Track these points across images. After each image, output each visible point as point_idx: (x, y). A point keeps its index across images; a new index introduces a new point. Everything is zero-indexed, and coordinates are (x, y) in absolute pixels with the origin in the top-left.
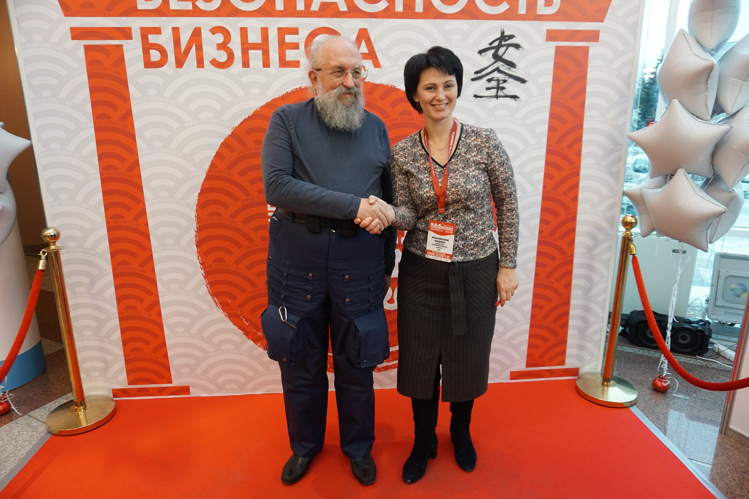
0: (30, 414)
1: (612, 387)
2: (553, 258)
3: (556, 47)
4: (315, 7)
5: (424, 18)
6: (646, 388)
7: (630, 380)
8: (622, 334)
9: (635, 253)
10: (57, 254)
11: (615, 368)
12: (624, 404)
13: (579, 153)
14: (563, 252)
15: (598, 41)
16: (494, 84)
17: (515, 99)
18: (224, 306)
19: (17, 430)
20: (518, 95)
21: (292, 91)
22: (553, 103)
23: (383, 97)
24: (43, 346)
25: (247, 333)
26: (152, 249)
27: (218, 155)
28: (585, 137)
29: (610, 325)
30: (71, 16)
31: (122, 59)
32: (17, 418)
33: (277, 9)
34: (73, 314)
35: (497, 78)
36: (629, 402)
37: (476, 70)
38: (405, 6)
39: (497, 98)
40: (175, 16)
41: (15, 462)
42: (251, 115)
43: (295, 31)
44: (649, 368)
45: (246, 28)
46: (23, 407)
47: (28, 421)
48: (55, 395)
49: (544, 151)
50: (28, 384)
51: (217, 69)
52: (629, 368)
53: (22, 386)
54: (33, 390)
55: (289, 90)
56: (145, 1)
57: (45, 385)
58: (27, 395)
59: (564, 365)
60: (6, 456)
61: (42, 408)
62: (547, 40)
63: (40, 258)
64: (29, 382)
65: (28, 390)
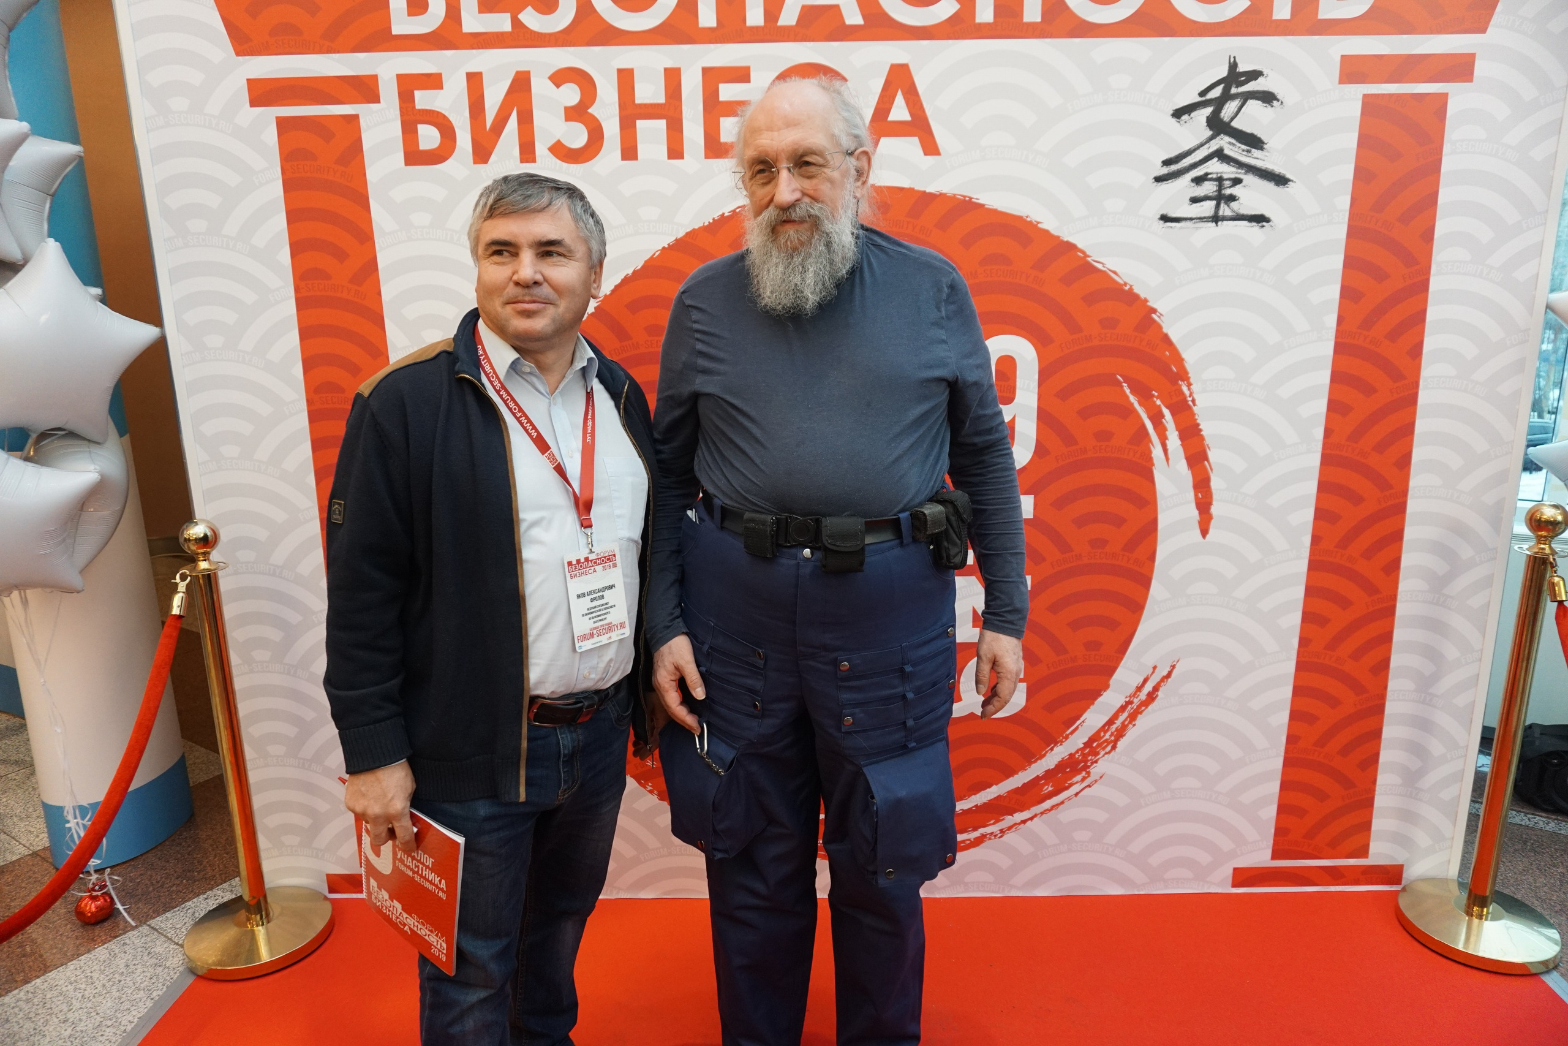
0: (153, 923)
1: (1491, 920)
2: (1344, 603)
3: (1365, 96)
4: (788, 17)
5: (1043, 37)
7: (1532, 899)
9: (1564, 599)
10: (210, 579)
12: (1528, 965)
13: (1416, 351)
14: (1370, 588)
15: (1471, 80)
16: (1209, 188)
17: (1260, 225)
19: (124, 961)
20: (1267, 215)
21: (734, 211)
22: (1353, 232)
23: (944, 223)
24: (188, 763)
28: (1433, 313)
30: (249, 55)
31: (356, 147)
32: (127, 932)
33: (701, 25)
34: (243, 708)
35: (1217, 173)
36: (1541, 962)
37: (1165, 157)
38: (998, 10)
39: (1217, 223)
40: (472, 47)
42: (639, 268)
43: (741, 75)
45: (631, 71)
46: (141, 905)
47: (149, 939)
48: (206, 878)
49: (1328, 348)
50: (153, 851)
51: (563, 163)
52: (1525, 869)
53: (142, 855)
54: (164, 867)
55: (727, 210)
56: (409, 15)
57: (189, 854)
58: (151, 876)
59: (1367, 857)
60: (97, 1024)
61: (179, 910)
62: (1341, 82)
63: (174, 589)
64: (156, 847)
65: (152, 865)
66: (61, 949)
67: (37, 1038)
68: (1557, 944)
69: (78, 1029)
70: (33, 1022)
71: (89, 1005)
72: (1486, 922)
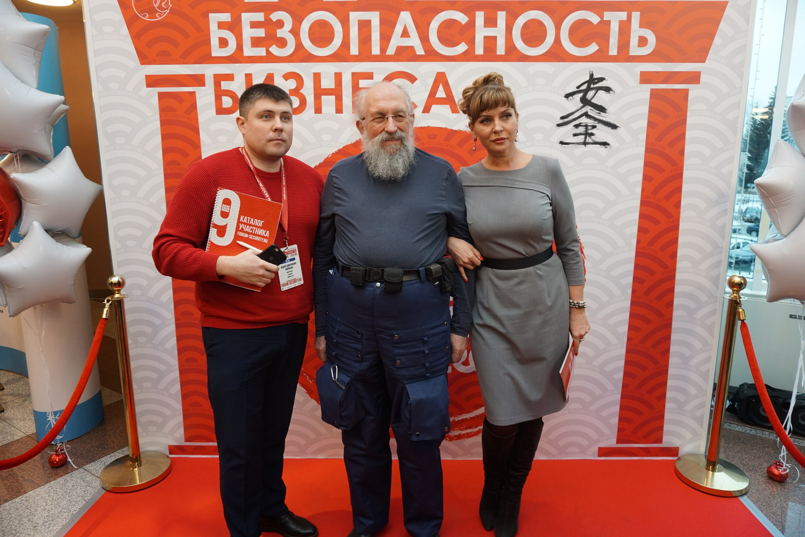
0: (85, 467)
1: (718, 472)
2: (648, 321)
3: (652, 90)
4: (391, 51)
5: (506, 61)
6: (759, 475)
7: (740, 465)
8: (731, 409)
9: (744, 319)
10: (120, 303)
11: (722, 450)
12: (732, 492)
13: (678, 205)
14: (660, 314)
15: (699, 83)
16: (581, 130)
17: (605, 147)
19: (72, 484)
20: (608, 142)
22: (647, 150)
23: (461, 144)
24: (103, 395)
25: (310, 392)
28: (686, 187)
29: (715, 398)
30: (146, 65)
31: (194, 107)
32: (72, 471)
33: (351, 54)
34: (133, 364)
35: (585, 123)
36: (738, 491)
37: (562, 115)
38: (486, 49)
39: (585, 145)
40: (248, 63)
41: (67, 518)
42: (322, 162)
43: (369, 76)
44: (763, 452)
45: (319, 74)
46: (79, 459)
47: (83, 474)
48: (111, 448)
49: (637, 203)
50: (86, 435)
52: (738, 451)
53: (79, 437)
54: (90, 442)
56: (220, 47)
57: (102, 437)
58: (84, 447)
59: (662, 443)
60: (59, 511)
61: (97, 462)
62: (641, 83)
63: (104, 306)
65: (85, 441)
66: (42, 478)
67: (31, 517)
68: (747, 483)
69: (51, 513)
70: (29, 510)
71: (56, 503)
72: (716, 473)
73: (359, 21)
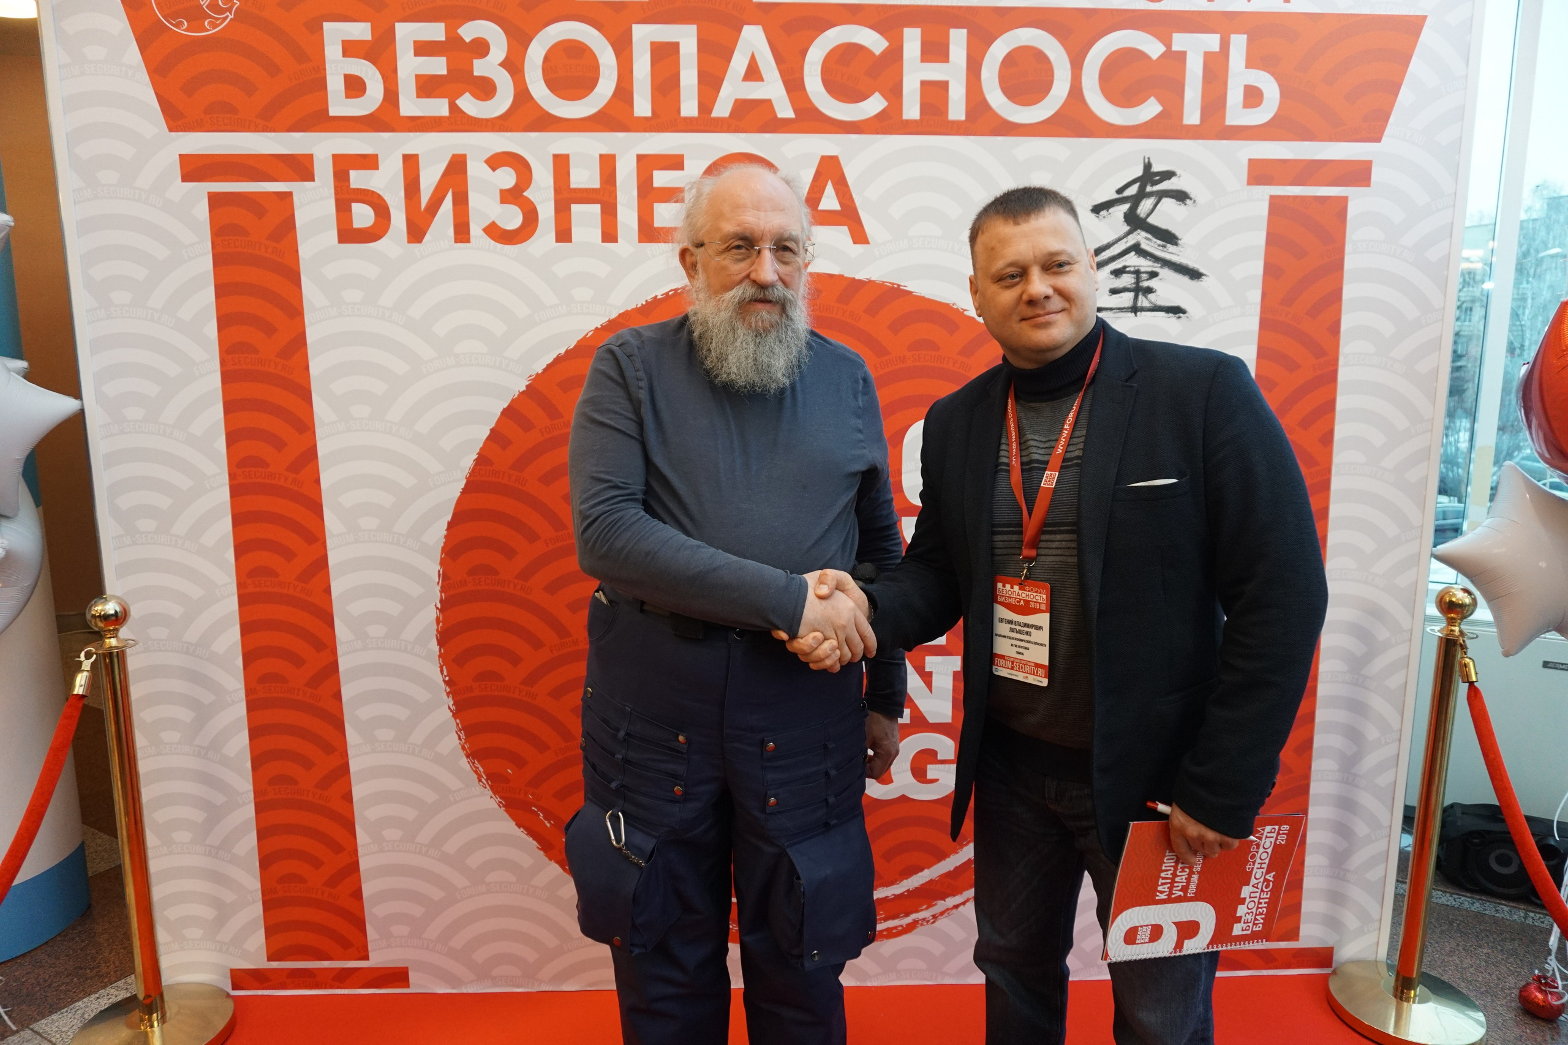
0: (36, 1026)
1: (1419, 1003)
3: (1272, 197)
4: (722, 109)
5: (967, 135)
6: (1502, 1005)
7: (1458, 982)
9: (1474, 679)
10: (119, 656)
13: (1328, 439)
15: (1368, 185)
16: (1127, 280)
17: (1177, 316)
18: (497, 783)
20: (1183, 306)
21: (667, 294)
22: (1264, 324)
23: (873, 309)
24: (87, 854)
25: (546, 847)
26: (338, 647)
27: (495, 436)
28: (1343, 402)
30: (182, 131)
31: (289, 224)
32: (6, 1037)
33: (636, 115)
34: (148, 793)
35: (1135, 266)
38: (925, 107)
39: (1135, 314)
40: (409, 130)
42: (571, 347)
43: (675, 163)
44: (1502, 951)
45: (566, 158)
46: (24, 1007)
48: (98, 976)
50: (44, 947)
51: (498, 244)
52: (1451, 950)
54: (53, 964)
55: (660, 293)
56: (348, 96)
57: (82, 950)
58: (39, 975)
59: (1298, 940)
61: (67, 1012)
62: (1249, 183)
63: (78, 668)
64: (46, 943)
65: (41, 961)
68: (1482, 1027)
72: (1414, 1005)
73: (653, 44)
